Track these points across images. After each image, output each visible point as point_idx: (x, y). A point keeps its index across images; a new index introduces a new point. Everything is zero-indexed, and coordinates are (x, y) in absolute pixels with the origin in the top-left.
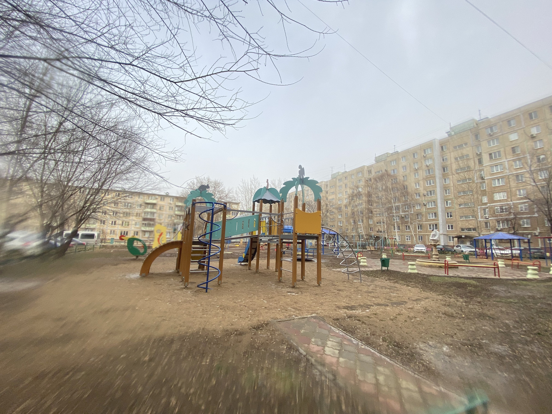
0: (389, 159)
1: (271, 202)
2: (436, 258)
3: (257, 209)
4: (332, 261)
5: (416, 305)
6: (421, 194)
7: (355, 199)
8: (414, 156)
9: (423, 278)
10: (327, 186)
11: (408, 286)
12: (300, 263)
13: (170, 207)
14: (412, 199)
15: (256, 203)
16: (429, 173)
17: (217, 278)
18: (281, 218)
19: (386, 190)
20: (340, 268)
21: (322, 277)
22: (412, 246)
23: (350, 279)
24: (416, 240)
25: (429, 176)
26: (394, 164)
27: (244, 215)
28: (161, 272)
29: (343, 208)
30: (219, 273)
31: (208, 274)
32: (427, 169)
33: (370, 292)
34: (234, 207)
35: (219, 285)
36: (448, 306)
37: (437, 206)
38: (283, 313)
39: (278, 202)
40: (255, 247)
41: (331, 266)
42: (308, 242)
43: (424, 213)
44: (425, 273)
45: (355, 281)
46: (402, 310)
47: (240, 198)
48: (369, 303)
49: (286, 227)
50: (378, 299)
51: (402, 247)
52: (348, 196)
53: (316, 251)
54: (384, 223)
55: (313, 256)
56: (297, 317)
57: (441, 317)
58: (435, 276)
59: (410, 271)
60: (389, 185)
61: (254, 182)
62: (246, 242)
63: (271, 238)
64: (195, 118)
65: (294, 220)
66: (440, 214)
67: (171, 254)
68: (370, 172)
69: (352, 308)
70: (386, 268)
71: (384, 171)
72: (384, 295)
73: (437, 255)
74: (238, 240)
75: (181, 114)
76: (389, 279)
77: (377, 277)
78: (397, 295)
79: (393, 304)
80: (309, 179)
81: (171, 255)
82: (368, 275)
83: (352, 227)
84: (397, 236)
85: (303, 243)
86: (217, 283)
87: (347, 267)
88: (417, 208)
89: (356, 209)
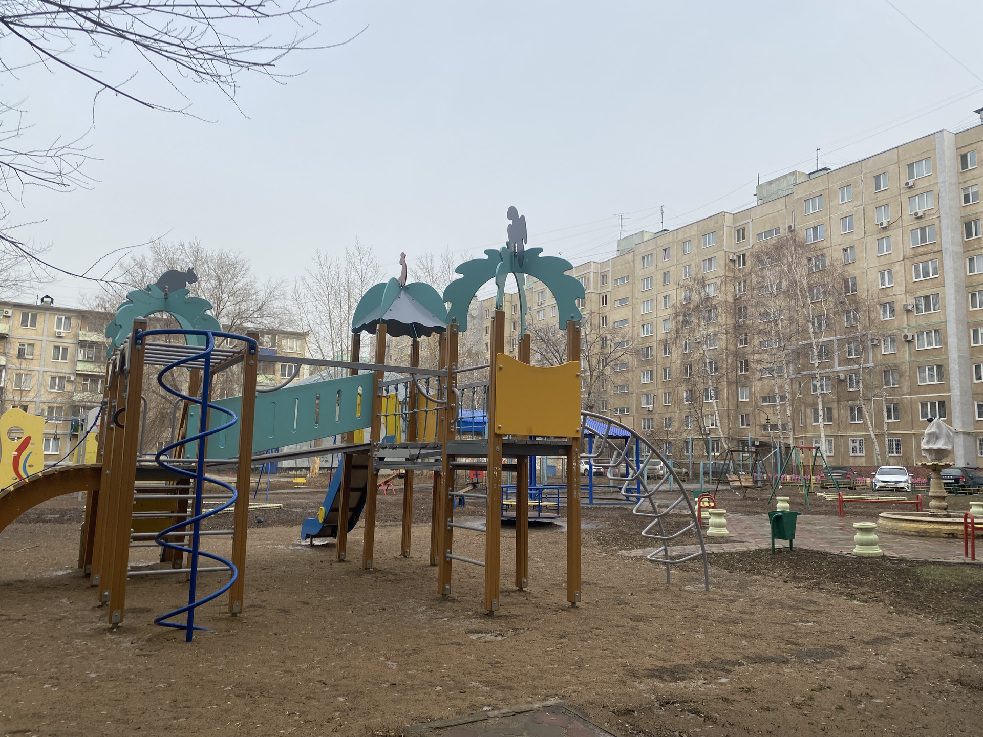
0: (800, 193)
1: (415, 330)
2: (939, 508)
3: (367, 353)
4: (618, 526)
5: (873, 659)
6: (898, 307)
7: (694, 320)
8: (878, 187)
9: (900, 572)
10: (604, 277)
11: (851, 596)
12: (513, 533)
13: (57, 348)
14: (871, 322)
15: (364, 334)
16: (923, 239)
17: (227, 593)
18: (450, 385)
19: (790, 292)
20: (642, 546)
21: (584, 578)
22: (870, 471)
23: (672, 581)
24: (882, 453)
25: (921, 249)
26: (814, 209)
27: (325, 374)
28: (23, 575)
29: (657, 352)
30: (232, 575)
31: (192, 579)
32: (916, 225)
33: (735, 622)
34: (290, 347)
35: (234, 615)
36: (970, 656)
37: (945, 343)
38: (453, 698)
39: (439, 330)
40: (361, 486)
41: (615, 540)
42: (542, 463)
43: (905, 367)
44: (904, 555)
45: (688, 588)
46: (829, 674)
47: (310, 316)
48: (730, 657)
49: (465, 414)
50: (757, 642)
51: (836, 476)
52: (670, 311)
53: (563, 493)
54: (783, 398)
55: (557, 509)
56: (496, 712)
57: (948, 692)
58: (934, 563)
59: (858, 550)
60: (801, 275)
61: (357, 262)
62: (331, 469)
63: (415, 452)
64: (132, 37)
65: (490, 390)
66: (954, 368)
67: (63, 513)
68: (741, 233)
69: (676, 673)
70: (786, 543)
71: (784, 232)
72: (778, 628)
73: (942, 498)
74: (302, 462)
75: (82, 20)
76: (795, 578)
77: (758, 573)
78: (818, 627)
79: (803, 655)
80: (540, 255)
81: (63, 517)
82: (730, 568)
83: (685, 413)
84: (823, 439)
85: (522, 470)
86: (226, 609)
87: (665, 542)
88: (886, 349)
89: (696, 355)
